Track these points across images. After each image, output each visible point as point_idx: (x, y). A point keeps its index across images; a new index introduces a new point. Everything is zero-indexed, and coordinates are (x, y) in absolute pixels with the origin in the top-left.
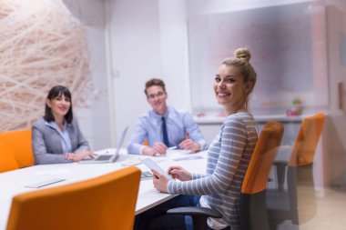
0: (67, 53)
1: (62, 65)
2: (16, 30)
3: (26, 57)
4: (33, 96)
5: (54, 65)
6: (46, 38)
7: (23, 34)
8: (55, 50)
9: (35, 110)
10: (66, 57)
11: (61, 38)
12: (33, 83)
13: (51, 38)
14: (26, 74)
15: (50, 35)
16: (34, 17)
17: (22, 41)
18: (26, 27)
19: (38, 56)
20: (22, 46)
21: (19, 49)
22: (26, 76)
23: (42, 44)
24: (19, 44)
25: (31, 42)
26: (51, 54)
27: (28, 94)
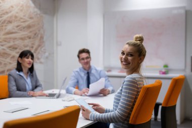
0: (31, 30)
1: (28, 37)
2: (1, 15)
3: (7, 31)
4: (9, 55)
5: (23, 36)
6: (19, 20)
7: (5, 17)
8: (24, 28)
9: (10, 63)
10: (31, 32)
11: (28, 21)
12: (10, 47)
13: (22, 20)
14: (5, 41)
15: (21, 18)
16: (12, 7)
17: (5, 21)
18: (7, 13)
19: (14, 31)
20: (4, 25)
21: (2, 26)
22: (6, 43)
23: (16, 24)
24: (3, 23)
25: (10, 22)
26: (21, 30)
27: (6, 54)
